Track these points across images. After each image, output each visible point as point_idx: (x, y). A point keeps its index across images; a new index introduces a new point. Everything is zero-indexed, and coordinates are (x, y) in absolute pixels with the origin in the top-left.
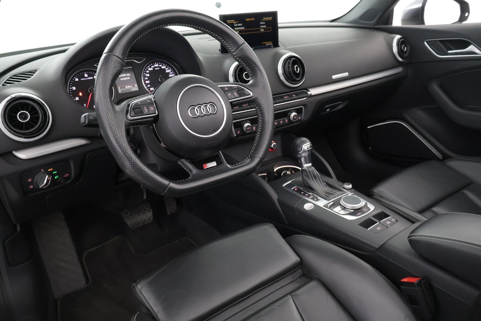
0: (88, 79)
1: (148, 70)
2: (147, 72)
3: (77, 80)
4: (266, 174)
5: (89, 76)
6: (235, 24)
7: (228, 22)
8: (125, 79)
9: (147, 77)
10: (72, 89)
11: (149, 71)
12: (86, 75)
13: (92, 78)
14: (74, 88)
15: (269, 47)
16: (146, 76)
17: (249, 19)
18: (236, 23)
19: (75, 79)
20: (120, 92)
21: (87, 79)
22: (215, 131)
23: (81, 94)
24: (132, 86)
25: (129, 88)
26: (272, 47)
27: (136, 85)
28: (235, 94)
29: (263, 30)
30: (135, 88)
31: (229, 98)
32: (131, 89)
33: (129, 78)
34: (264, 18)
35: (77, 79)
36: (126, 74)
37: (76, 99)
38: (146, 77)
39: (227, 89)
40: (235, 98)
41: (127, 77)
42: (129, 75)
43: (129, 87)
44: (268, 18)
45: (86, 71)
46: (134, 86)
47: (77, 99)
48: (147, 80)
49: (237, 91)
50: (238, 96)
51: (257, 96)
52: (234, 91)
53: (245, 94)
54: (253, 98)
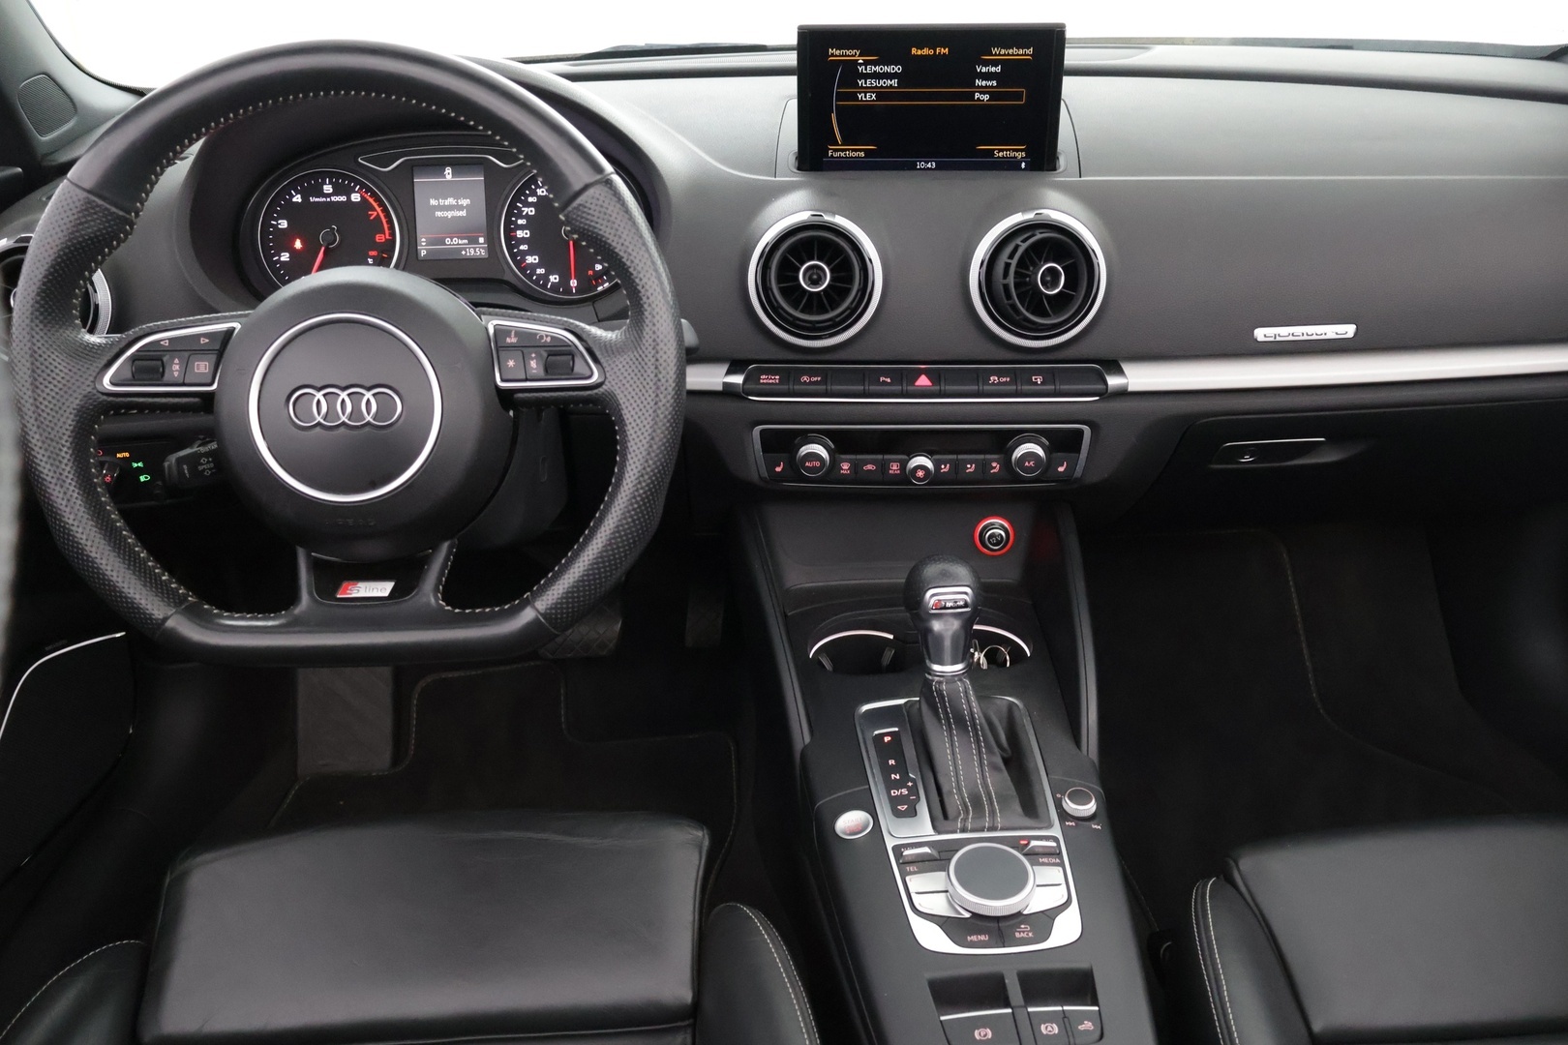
0: (331, 201)
1: (534, 193)
2: (530, 199)
3: (297, 199)
4: (891, 637)
5: (336, 193)
6: (861, 65)
7: (832, 55)
8: (449, 214)
9: (527, 216)
10: (275, 227)
11: (539, 197)
12: (328, 189)
13: (343, 199)
14: (284, 224)
15: (1012, 165)
16: (524, 213)
17: (926, 51)
18: (866, 63)
19: (293, 196)
20: (423, 253)
21: (328, 200)
22: (374, 486)
23: (298, 244)
24: (466, 241)
25: (458, 244)
26: (1023, 165)
27: (481, 240)
28: (533, 364)
29: (986, 97)
30: (475, 249)
31: (504, 377)
32: (461, 250)
33: (463, 213)
34: (995, 51)
35: (299, 196)
36: (457, 198)
37: (282, 259)
38: (522, 217)
39: (516, 338)
40: (526, 380)
41: (460, 208)
42: (465, 202)
43: (456, 241)
44: (1014, 51)
45: (331, 175)
46: (473, 241)
47: (285, 257)
48: (522, 227)
49: (545, 355)
50: (541, 373)
51: (612, 389)
52: (533, 355)
53: (572, 370)
54: (596, 391)
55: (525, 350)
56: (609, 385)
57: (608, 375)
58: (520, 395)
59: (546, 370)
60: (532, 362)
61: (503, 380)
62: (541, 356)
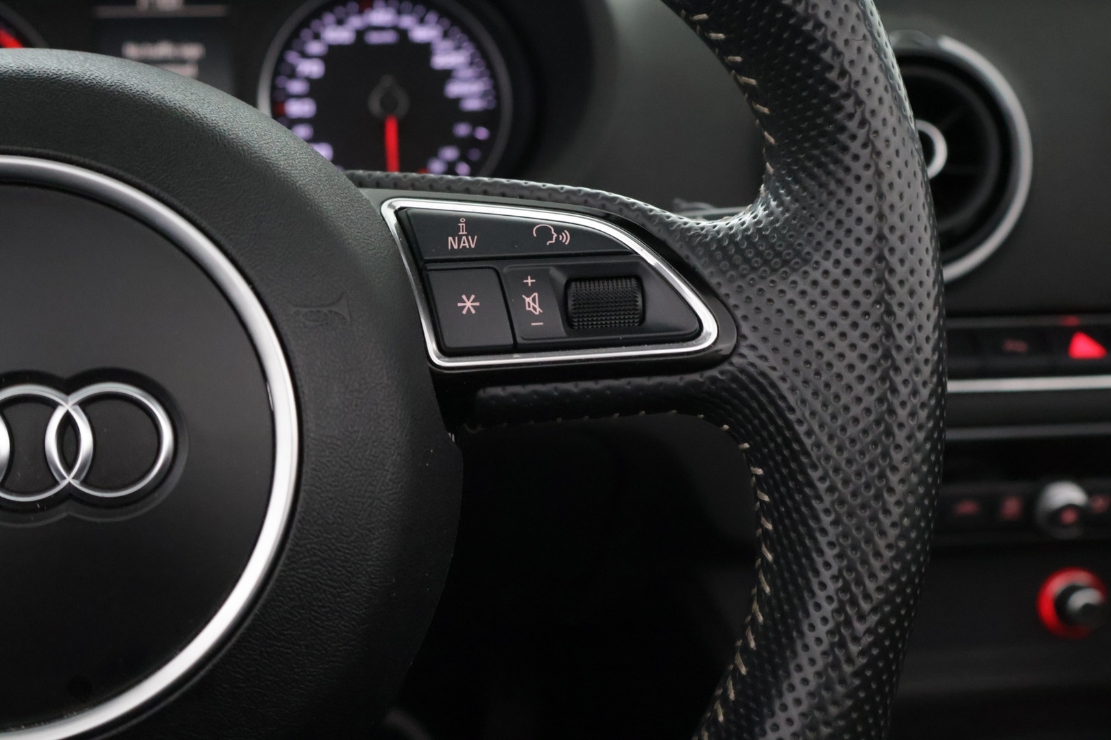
1: (317, 36)
2: (313, 47)
9: (305, 77)
11: (329, 44)
16: (301, 73)
28: (532, 303)
31: (450, 343)
33: (188, 72)
36: (175, 43)
38: (297, 78)
39: (468, 243)
40: (515, 349)
41: (180, 62)
42: (192, 52)
48: (298, 97)
49: (561, 278)
50: (558, 329)
51: (762, 365)
52: (530, 281)
53: (643, 318)
54: (714, 372)
55: (505, 269)
56: (751, 356)
57: (745, 329)
58: (498, 391)
59: (568, 320)
60: (528, 300)
61: (444, 351)
62: (552, 281)
